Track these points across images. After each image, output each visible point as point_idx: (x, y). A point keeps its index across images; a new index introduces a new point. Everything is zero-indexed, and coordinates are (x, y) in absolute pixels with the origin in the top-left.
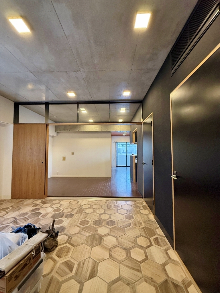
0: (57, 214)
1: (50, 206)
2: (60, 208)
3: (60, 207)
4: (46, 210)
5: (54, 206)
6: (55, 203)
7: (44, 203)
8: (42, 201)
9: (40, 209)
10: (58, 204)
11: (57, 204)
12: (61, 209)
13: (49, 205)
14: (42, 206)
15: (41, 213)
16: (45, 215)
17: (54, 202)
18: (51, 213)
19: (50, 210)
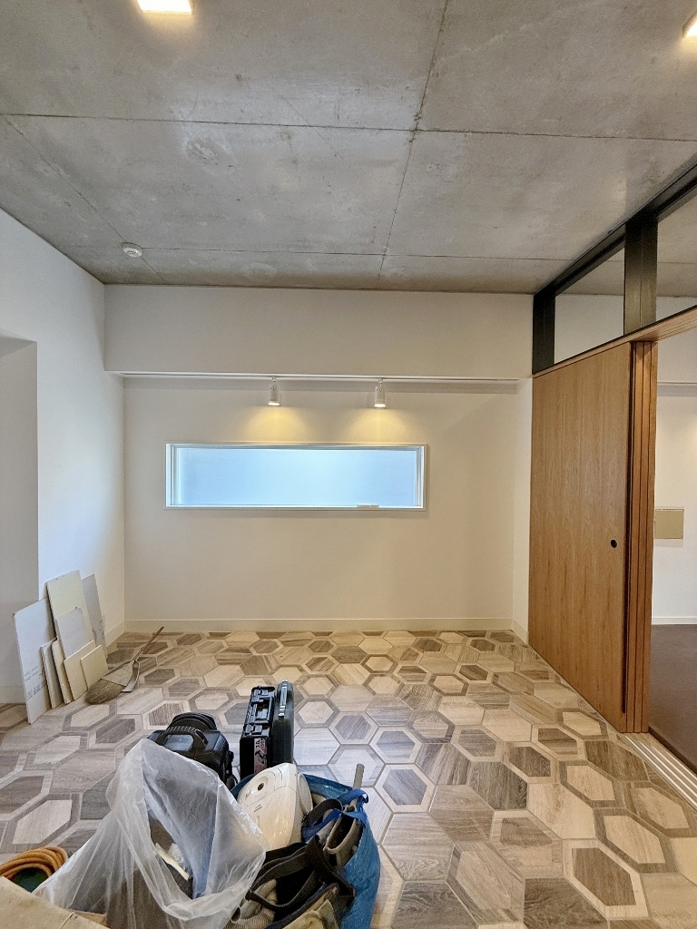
0: (578, 904)
1: (603, 804)
2: (635, 876)
3: (644, 869)
4: (558, 805)
5: (618, 827)
6: (650, 808)
7: (599, 755)
8: (605, 735)
9: (546, 774)
10: (653, 841)
11: (654, 827)
12: (629, 900)
13: (602, 787)
14: (576, 763)
15: (522, 803)
16: (520, 833)
17: (647, 796)
18: (556, 858)
19: (576, 827)
